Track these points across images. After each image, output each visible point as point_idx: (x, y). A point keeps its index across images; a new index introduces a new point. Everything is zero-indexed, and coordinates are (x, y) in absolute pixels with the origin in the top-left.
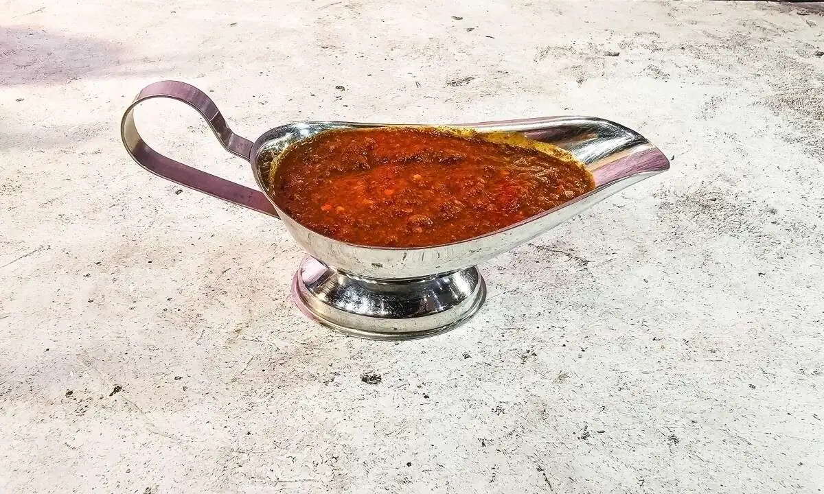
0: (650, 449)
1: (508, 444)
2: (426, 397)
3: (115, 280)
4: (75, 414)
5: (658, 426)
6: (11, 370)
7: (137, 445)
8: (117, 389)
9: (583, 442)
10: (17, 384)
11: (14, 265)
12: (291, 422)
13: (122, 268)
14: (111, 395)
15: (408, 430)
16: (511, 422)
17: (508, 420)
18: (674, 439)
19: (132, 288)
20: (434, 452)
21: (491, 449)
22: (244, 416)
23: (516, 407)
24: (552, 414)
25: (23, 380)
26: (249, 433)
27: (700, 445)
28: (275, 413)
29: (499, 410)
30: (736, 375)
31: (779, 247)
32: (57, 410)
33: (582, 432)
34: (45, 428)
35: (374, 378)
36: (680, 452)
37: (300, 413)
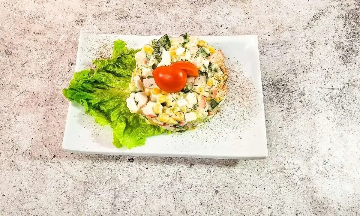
0: (208, 194)
1: (167, 188)
2: (147, 168)
3: (51, 109)
4: (43, 163)
5: (214, 187)
6: (23, 145)
7: (61, 177)
8: (54, 157)
9: (190, 189)
10: (25, 151)
11: (17, 99)
12: (104, 174)
13: (53, 103)
14: (53, 158)
15: (139, 180)
16: (170, 181)
17: (170, 179)
18: (217, 191)
19: (57, 113)
20: (145, 188)
21: (162, 188)
22: (91, 170)
23: (173, 175)
24: (183, 178)
25: (26, 149)
26: (92, 177)
27: (224, 194)
28: (100, 170)
29: (168, 175)
30: (248, 171)
31: (295, 115)
32: (38, 161)
33: (190, 186)
34: (35, 167)
35: (132, 159)
36: (217, 195)
37: (108, 171)
